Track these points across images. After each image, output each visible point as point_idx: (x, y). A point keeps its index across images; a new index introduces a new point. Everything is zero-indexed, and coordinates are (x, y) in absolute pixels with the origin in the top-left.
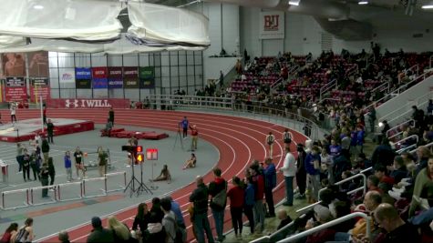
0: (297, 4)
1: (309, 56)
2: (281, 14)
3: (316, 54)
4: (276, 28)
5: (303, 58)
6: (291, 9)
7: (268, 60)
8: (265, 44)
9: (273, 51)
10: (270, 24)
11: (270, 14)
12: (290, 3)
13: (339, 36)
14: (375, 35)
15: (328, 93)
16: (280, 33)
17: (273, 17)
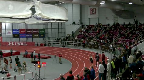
0: (103, 4)
1: (109, 25)
2: (97, 8)
3: (112, 24)
4: (95, 13)
5: (106, 26)
6: (101, 6)
7: (92, 26)
8: (91, 20)
9: (94, 23)
10: (93, 12)
11: (93, 8)
12: (101, 3)
13: (121, 17)
14: (135, 16)
15: (117, 40)
16: (96, 15)
17: (94, 9)
